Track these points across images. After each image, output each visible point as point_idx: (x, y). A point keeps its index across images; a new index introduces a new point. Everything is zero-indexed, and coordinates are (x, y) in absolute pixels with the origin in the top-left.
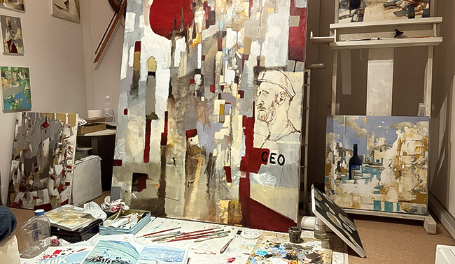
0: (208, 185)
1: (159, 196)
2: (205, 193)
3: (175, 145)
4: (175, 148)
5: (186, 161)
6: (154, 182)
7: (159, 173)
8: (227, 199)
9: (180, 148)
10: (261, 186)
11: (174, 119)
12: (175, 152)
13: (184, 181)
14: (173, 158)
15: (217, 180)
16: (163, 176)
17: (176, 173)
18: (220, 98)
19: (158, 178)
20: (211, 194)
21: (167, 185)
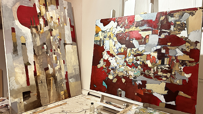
0: (56, 88)
1: (38, 98)
2: (55, 91)
3: (41, 75)
4: (41, 77)
5: (46, 81)
6: (34, 94)
7: (36, 89)
8: (63, 91)
9: (43, 76)
10: (72, 83)
11: (38, 64)
12: (41, 78)
13: (47, 89)
14: (41, 81)
15: (59, 85)
16: (38, 90)
17: (43, 87)
18: (54, 54)
19: (36, 91)
20: (58, 90)
21: (40, 93)
